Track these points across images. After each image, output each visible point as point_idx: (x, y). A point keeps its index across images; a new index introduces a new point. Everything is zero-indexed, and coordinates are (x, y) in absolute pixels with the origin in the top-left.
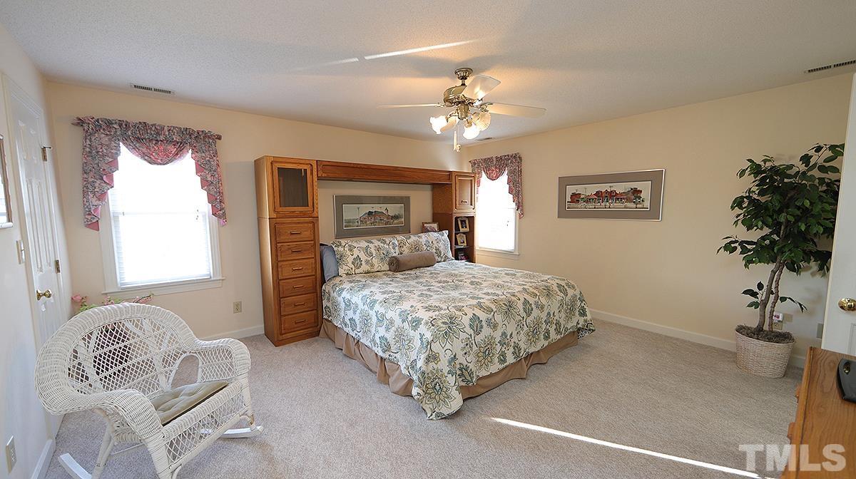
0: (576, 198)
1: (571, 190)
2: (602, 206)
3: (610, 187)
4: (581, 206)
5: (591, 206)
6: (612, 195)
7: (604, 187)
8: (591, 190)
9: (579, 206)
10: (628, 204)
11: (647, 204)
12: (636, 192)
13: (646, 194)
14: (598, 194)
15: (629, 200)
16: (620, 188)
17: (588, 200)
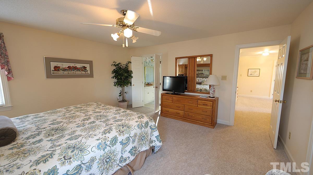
0: (57, 68)
1: (53, 64)
2: (71, 72)
3: (75, 65)
4: (61, 72)
5: (66, 73)
6: (75, 68)
7: (72, 65)
8: (66, 65)
9: (60, 72)
10: (83, 72)
11: (89, 72)
12: (85, 68)
13: (88, 69)
14: (69, 67)
15: (82, 70)
16: (79, 66)
17: (64, 70)
